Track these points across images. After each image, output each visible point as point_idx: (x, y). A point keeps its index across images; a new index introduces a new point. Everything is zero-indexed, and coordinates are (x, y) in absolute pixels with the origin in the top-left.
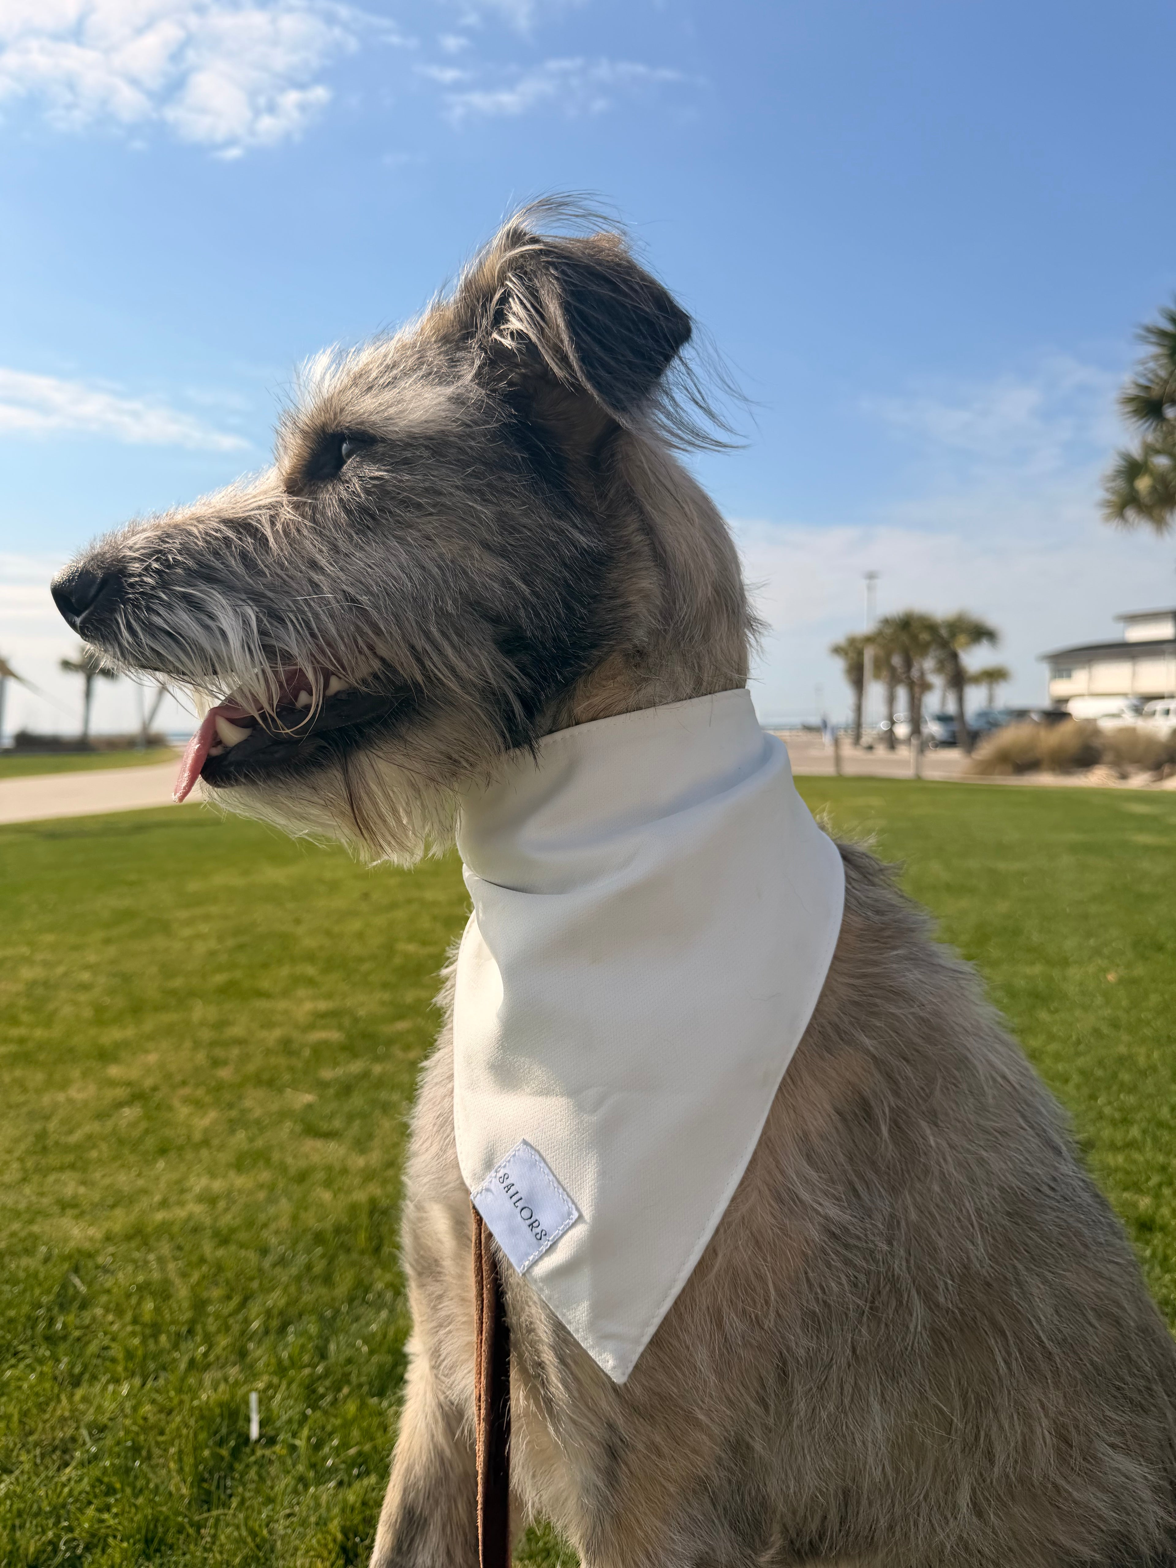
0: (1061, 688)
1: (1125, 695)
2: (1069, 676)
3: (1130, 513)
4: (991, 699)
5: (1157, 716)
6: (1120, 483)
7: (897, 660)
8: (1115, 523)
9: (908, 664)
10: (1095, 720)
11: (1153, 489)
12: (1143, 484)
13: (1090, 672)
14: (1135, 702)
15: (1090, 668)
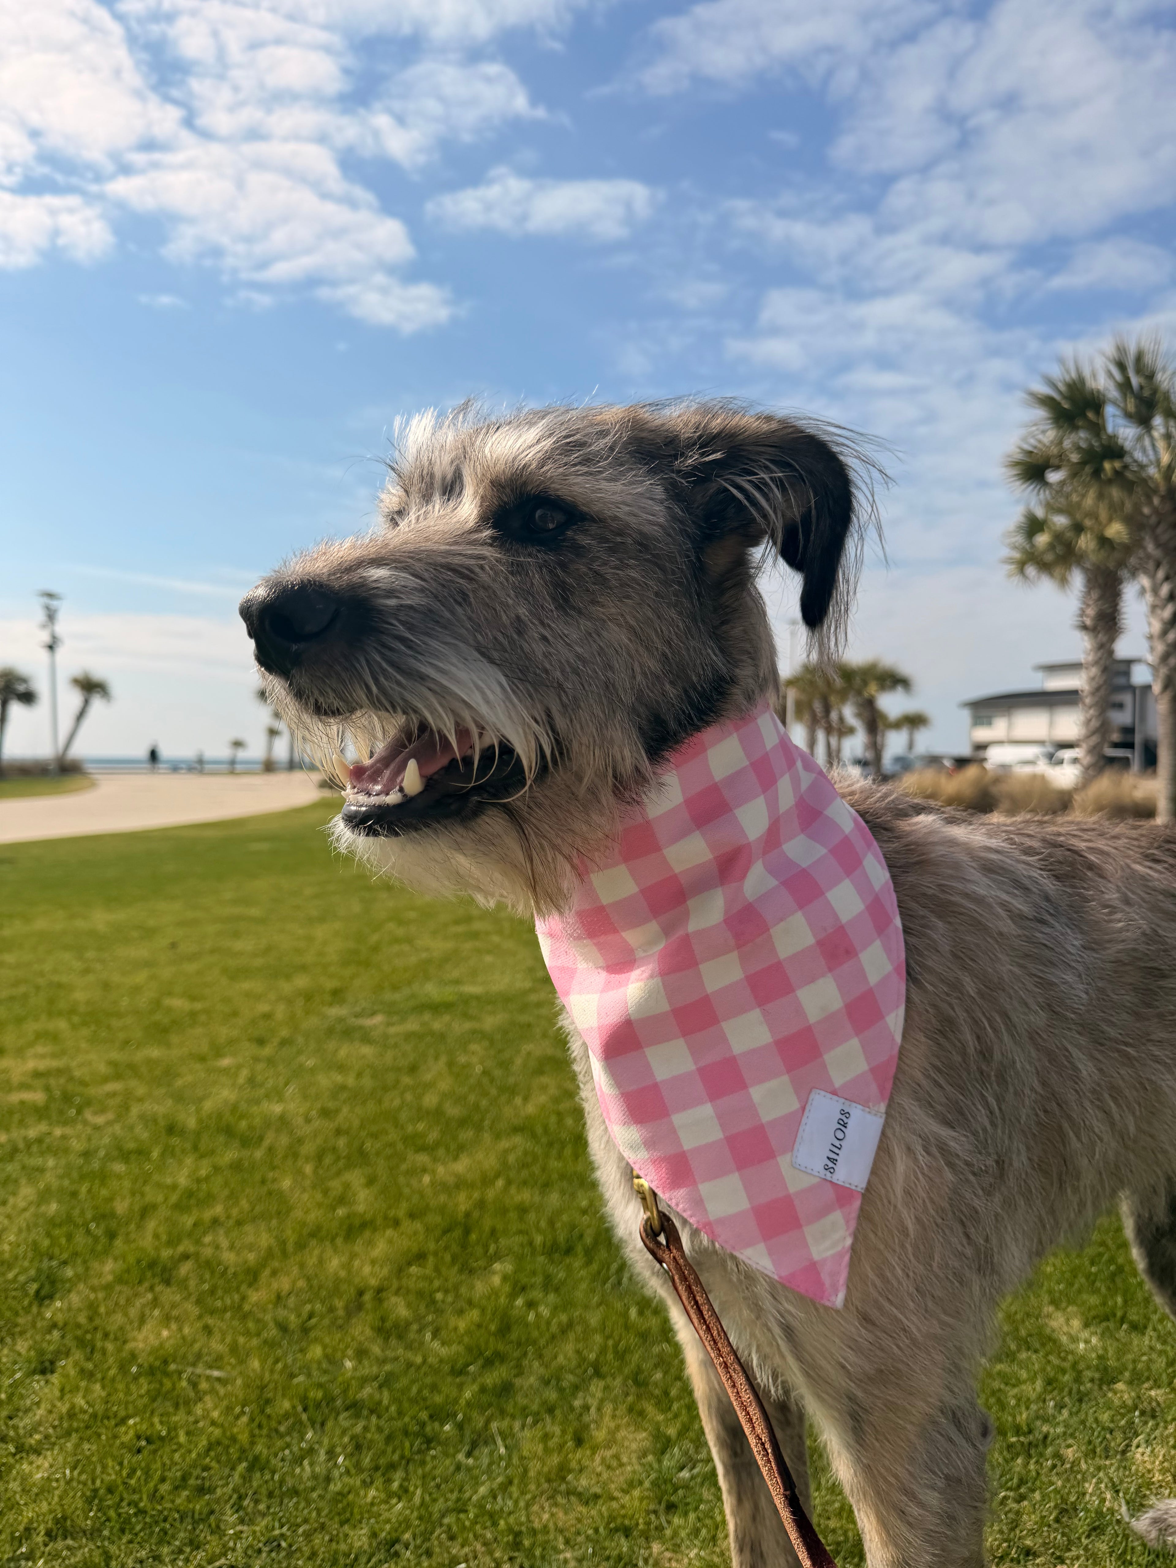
0: (982, 734)
1: (1041, 743)
2: (989, 723)
3: (1031, 570)
4: (911, 745)
5: (1065, 765)
6: (1020, 539)
7: (818, 706)
8: (1017, 579)
9: (827, 710)
10: (1010, 766)
11: (1051, 546)
12: (1042, 539)
13: (1010, 720)
14: (1051, 749)
15: (1009, 715)
